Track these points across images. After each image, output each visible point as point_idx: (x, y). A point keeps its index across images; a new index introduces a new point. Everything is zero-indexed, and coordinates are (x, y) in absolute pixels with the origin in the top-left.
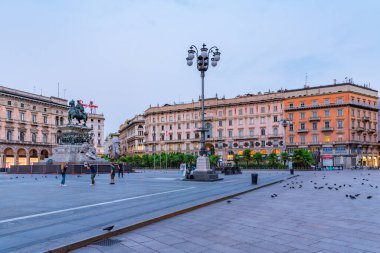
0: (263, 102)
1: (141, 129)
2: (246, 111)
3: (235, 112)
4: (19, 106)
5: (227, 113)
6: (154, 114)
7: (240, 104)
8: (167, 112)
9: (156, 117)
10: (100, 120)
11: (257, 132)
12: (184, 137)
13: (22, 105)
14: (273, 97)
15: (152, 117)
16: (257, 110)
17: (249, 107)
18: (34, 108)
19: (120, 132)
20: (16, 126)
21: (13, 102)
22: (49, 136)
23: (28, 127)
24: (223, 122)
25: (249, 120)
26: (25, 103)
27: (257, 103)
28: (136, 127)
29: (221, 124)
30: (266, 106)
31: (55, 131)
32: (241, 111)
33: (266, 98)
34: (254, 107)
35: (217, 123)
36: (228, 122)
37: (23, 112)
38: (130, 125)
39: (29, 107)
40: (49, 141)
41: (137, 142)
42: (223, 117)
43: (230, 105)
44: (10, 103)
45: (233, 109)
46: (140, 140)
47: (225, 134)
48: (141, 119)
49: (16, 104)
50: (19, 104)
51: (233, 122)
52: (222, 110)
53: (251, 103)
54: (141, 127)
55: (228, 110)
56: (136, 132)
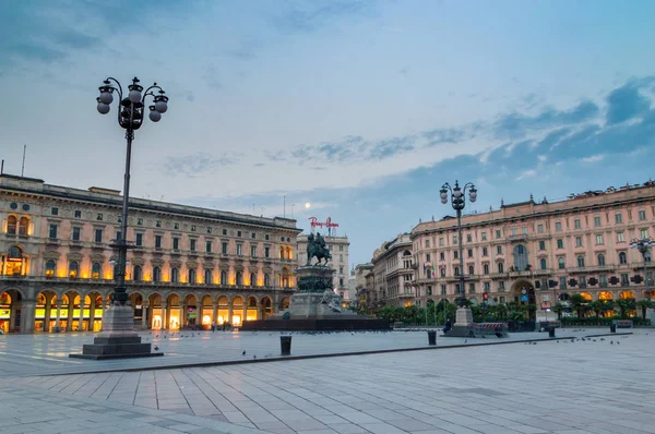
0: (617, 205)
1: (408, 258)
2: (587, 222)
3: (567, 225)
4: (236, 235)
5: (552, 227)
6: (427, 234)
7: (576, 211)
8: (448, 230)
9: (430, 238)
10: (343, 245)
11: (612, 259)
12: (479, 270)
13: (239, 234)
14: (635, 194)
15: (424, 238)
16: (608, 219)
17: (591, 216)
18: (254, 236)
19: (375, 262)
20: (232, 263)
21: (229, 230)
22: (272, 277)
23: (246, 265)
24: (547, 243)
25: (593, 237)
26: (242, 230)
27: (606, 207)
28: (400, 255)
29: (542, 247)
30: (624, 212)
31: (279, 268)
32: (577, 223)
33: (622, 197)
34: (602, 214)
35: (537, 245)
36: (555, 242)
37: (239, 244)
38: (390, 252)
39: (247, 235)
40: (271, 284)
41: (402, 280)
42: (545, 233)
43: (557, 214)
44: (225, 232)
45: (563, 219)
46: (408, 276)
47: (552, 263)
48: (407, 240)
49: (232, 233)
50: (236, 231)
51: (565, 241)
52: (542, 222)
53: (596, 208)
54: (407, 253)
55: (553, 221)
56: (400, 263)
